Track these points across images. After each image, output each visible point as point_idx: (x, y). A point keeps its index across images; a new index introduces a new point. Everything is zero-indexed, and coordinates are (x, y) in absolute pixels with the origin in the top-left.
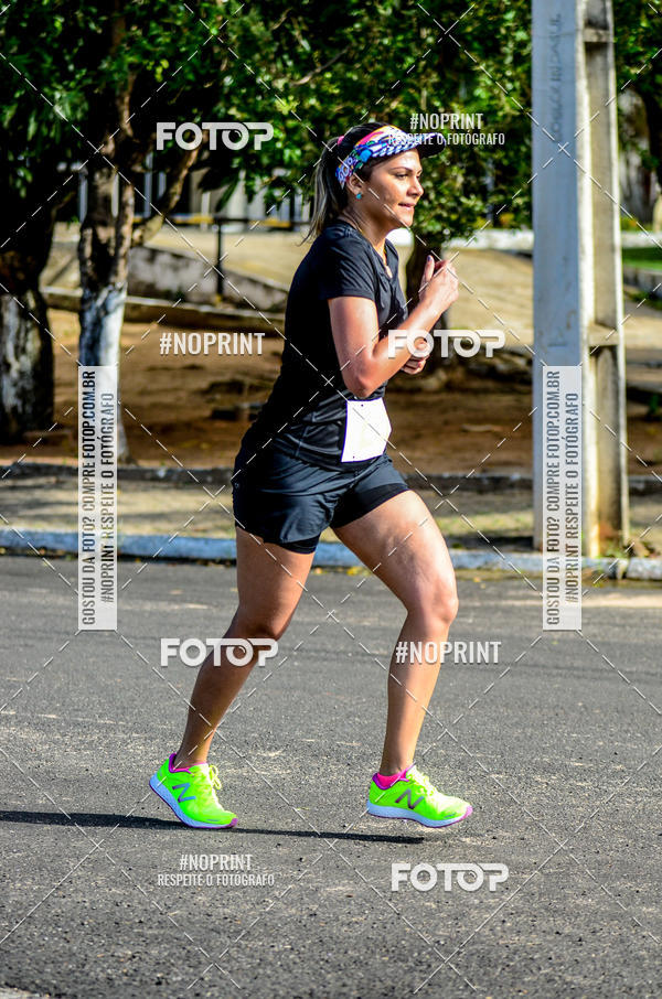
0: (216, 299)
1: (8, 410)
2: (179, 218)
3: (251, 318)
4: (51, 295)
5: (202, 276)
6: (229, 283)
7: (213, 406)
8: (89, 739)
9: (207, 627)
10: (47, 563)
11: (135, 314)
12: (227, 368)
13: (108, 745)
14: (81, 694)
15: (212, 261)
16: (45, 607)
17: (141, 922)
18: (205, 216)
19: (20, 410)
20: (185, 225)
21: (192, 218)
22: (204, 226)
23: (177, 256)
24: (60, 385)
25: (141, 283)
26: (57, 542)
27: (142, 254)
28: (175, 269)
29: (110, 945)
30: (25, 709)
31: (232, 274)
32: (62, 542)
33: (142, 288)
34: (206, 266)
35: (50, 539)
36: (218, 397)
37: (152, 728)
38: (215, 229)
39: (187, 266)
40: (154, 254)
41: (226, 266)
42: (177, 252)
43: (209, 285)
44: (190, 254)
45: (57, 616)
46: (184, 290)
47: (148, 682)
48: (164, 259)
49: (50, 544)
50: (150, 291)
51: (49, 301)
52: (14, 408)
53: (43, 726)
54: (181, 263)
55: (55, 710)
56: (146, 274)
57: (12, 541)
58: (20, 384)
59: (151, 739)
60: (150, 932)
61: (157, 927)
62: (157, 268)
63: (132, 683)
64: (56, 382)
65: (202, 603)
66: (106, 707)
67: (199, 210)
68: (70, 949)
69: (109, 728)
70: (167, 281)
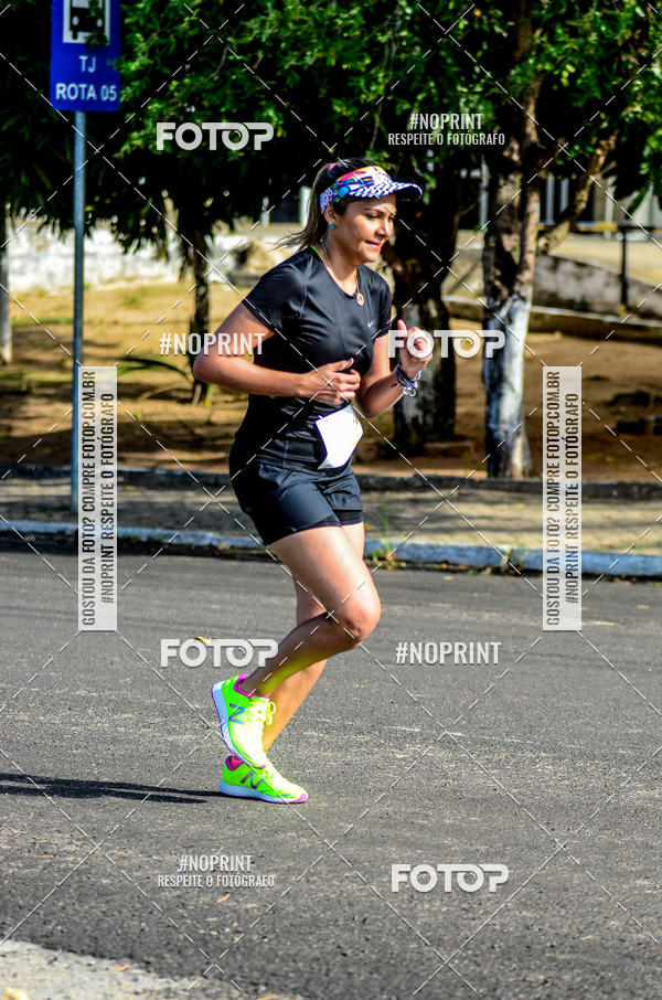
0: (621, 308)
1: (408, 420)
2: (583, 226)
3: (657, 328)
4: (452, 304)
5: (607, 285)
6: (633, 292)
7: (618, 418)
8: (496, 758)
9: (615, 645)
10: (448, 578)
11: (538, 324)
12: (632, 379)
13: (516, 765)
14: (487, 711)
15: (617, 271)
16: (448, 623)
17: (552, 946)
18: (609, 224)
19: (421, 421)
20: (588, 233)
21: (596, 226)
22: (608, 234)
23: (580, 265)
24: (461, 396)
25: (542, 292)
26: (459, 556)
27: (546, 262)
28: (579, 278)
29: (521, 969)
30: (430, 727)
31: (638, 283)
32: (464, 556)
33: (545, 297)
34: (610, 274)
35: (452, 552)
36: (623, 409)
37: (561, 748)
38: (619, 237)
39: (591, 275)
40: (557, 261)
41: (631, 275)
42: (579, 260)
43: (613, 294)
44: (594, 263)
45: (460, 631)
46: (588, 300)
47: (555, 700)
48: (567, 267)
49: (453, 558)
50: (553, 300)
51: (451, 310)
52: (415, 419)
53: (447, 743)
54: (585, 271)
55: (460, 727)
56: (549, 283)
57: (413, 555)
58: (421, 394)
59: (560, 758)
60: (563, 957)
61: (569, 952)
62: (560, 277)
63: (539, 701)
64: (458, 392)
65: (609, 620)
66: (513, 725)
67: (602, 218)
68: (481, 973)
69: (517, 747)
70: (570, 290)
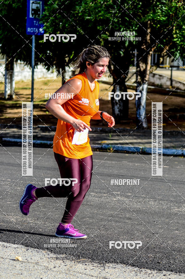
0: (170, 87)
1: (116, 115)
2: (161, 66)
3: (180, 92)
4: (128, 85)
5: (167, 81)
6: (174, 83)
7: (170, 115)
8: (139, 200)
9: (169, 172)
10: (127, 155)
11: (149, 90)
12: (173, 105)
13: (144, 202)
14: (137, 189)
15: (170, 77)
16: (127, 166)
17: (154, 247)
18: (167, 65)
19: (119, 115)
20: (162, 68)
21: (164, 66)
22: (167, 68)
23: (160, 76)
24: (130, 109)
25: (150, 82)
26: (129, 149)
27: (152, 75)
28: (160, 79)
29: (146, 253)
30: (122, 192)
31: (175, 81)
32: (131, 149)
33: (151, 84)
34: (168, 78)
35: (127, 148)
36: (171, 113)
37: (156, 198)
38: (170, 69)
39: (163, 78)
40: (154, 75)
41: (173, 78)
42: (160, 74)
43: (168, 83)
44: (164, 75)
45: (130, 168)
46: (162, 84)
47: (154, 186)
48: (157, 76)
50: (153, 84)
51: (127, 87)
52: (118, 114)
53: (128, 197)
54: (161, 77)
55: (130, 193)
56: (152, 80)
57: (117, 149)
58: (120, 108)
59: (156, 201)
60: (156, 250)
61: (158, 249)
62: (155, 79)
63: (150, 186)
65: (168, 166)
66: (144, 192)
67: (166, 64)
68: (136, 254)
69: (145, 198)
70: (158, 82)
